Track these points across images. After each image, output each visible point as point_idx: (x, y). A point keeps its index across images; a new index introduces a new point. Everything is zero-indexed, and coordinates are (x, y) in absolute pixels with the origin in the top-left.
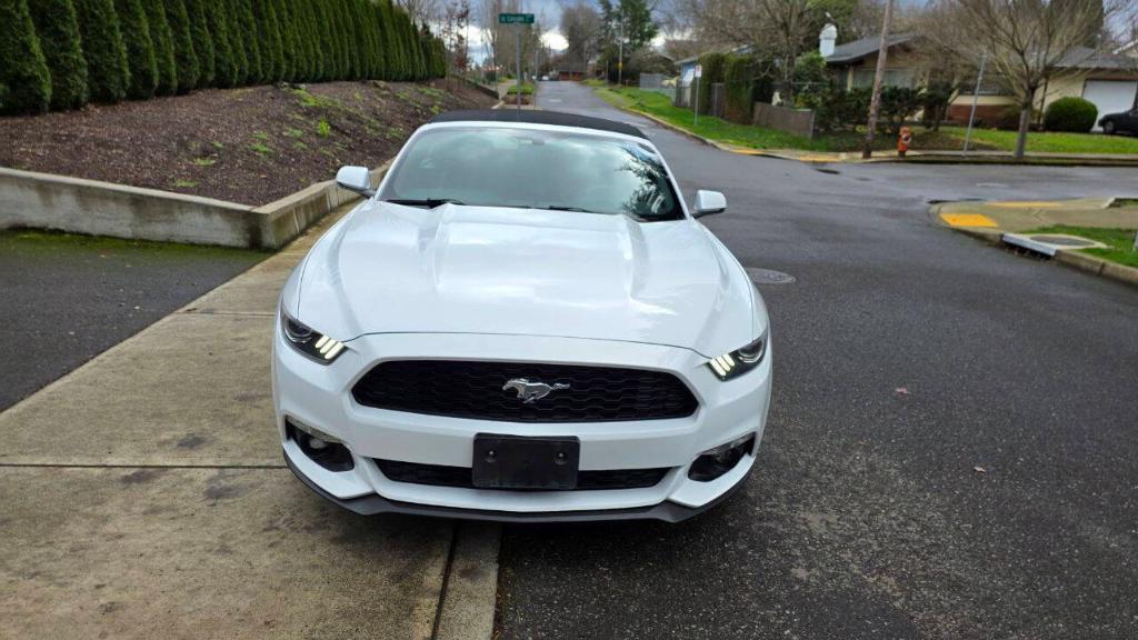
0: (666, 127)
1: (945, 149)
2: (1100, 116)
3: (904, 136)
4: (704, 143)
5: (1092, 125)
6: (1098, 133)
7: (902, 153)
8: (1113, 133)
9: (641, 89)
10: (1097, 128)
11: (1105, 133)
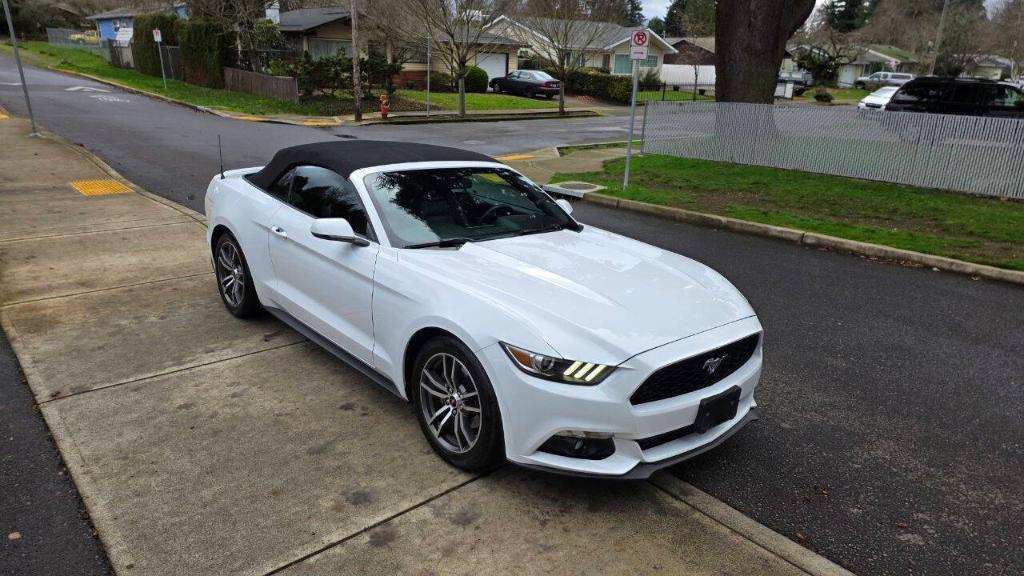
0: (132, 92)
1: (408, 110)
2: (490, 80)
3: (384, 102)
4: (196, 110)
5: (486, 87)
6: (491, 93)
7: (385, 116)
8: (499, 92)
9: (51, 44)
10: (490, 89)
11: (494, 92)
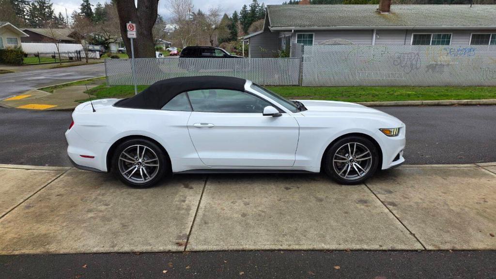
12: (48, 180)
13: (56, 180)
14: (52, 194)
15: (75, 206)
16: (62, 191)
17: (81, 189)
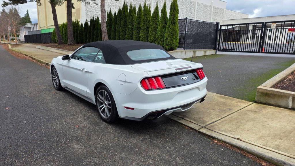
12: (220, 123)
13: (215, 120)
14: (218, 112)
15: (208, 103)
16: (212, 111)
17: (201, 109)
